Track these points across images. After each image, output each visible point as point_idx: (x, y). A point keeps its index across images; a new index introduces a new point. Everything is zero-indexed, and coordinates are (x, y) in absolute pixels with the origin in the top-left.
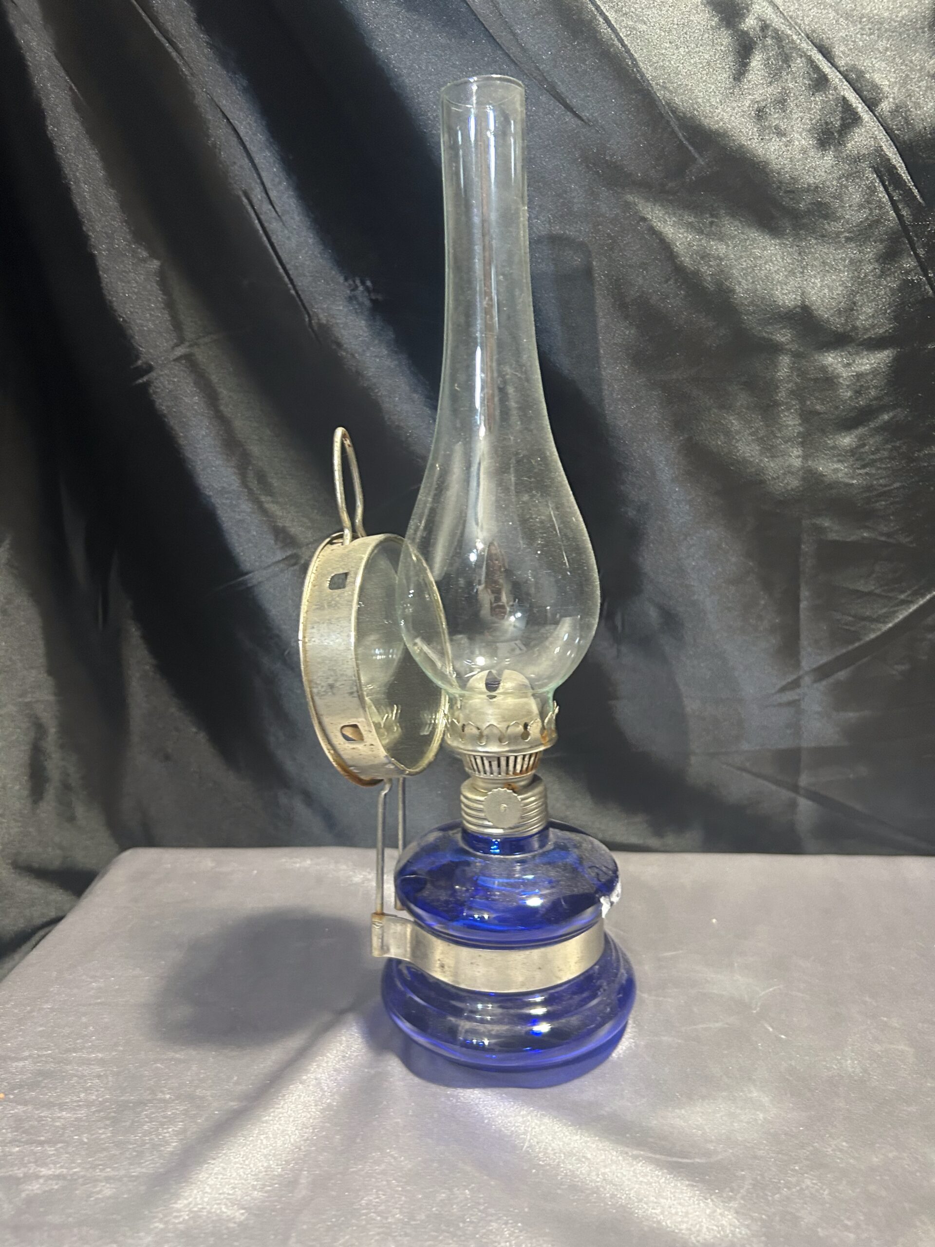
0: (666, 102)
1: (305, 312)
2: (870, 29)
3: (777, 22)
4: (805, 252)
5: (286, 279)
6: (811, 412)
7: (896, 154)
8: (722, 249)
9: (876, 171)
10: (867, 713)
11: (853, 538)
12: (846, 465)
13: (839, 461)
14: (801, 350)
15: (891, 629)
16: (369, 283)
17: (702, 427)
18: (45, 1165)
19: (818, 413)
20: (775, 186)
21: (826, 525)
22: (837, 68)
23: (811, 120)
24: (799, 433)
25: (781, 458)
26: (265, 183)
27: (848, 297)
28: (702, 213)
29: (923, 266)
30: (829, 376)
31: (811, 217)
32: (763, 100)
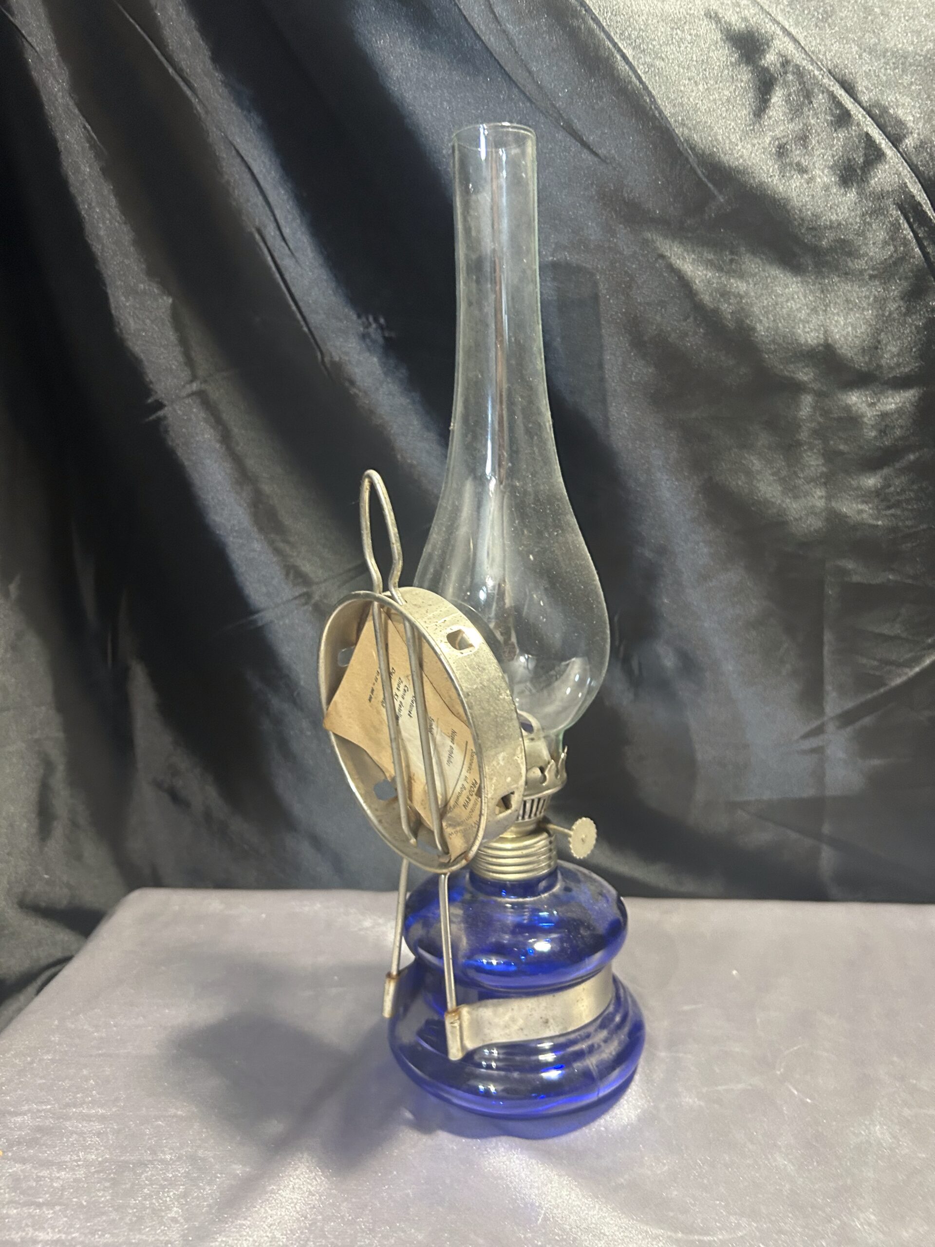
0: (685, 140)
1: (317, 349)
2: (894, 63)
3: (798, 58)
4: (827, 290)
5: (299, 316)
6: (834, 452)
7: (920, 191)
8: (742, 286)
9: (900, 207)
10: (892, 760)
11: (878, 581)
12: (870, 505)
13: (863, 502)
14: (825, 389)
15: (918, 675)
16: (381, 321)
17: (722, 466)
18: (42, 1228)
19: (841, 453)
20: (796, 223)
21: (850, 567)
22: (860, 104)
23: (833, 156)
24: (822, 473)
25: (803, 499)
26: (279, 220)
27: (872, 335)
28: (721, 250)
30: (853, 415)
31: (833, 255)
32: (784, 137)
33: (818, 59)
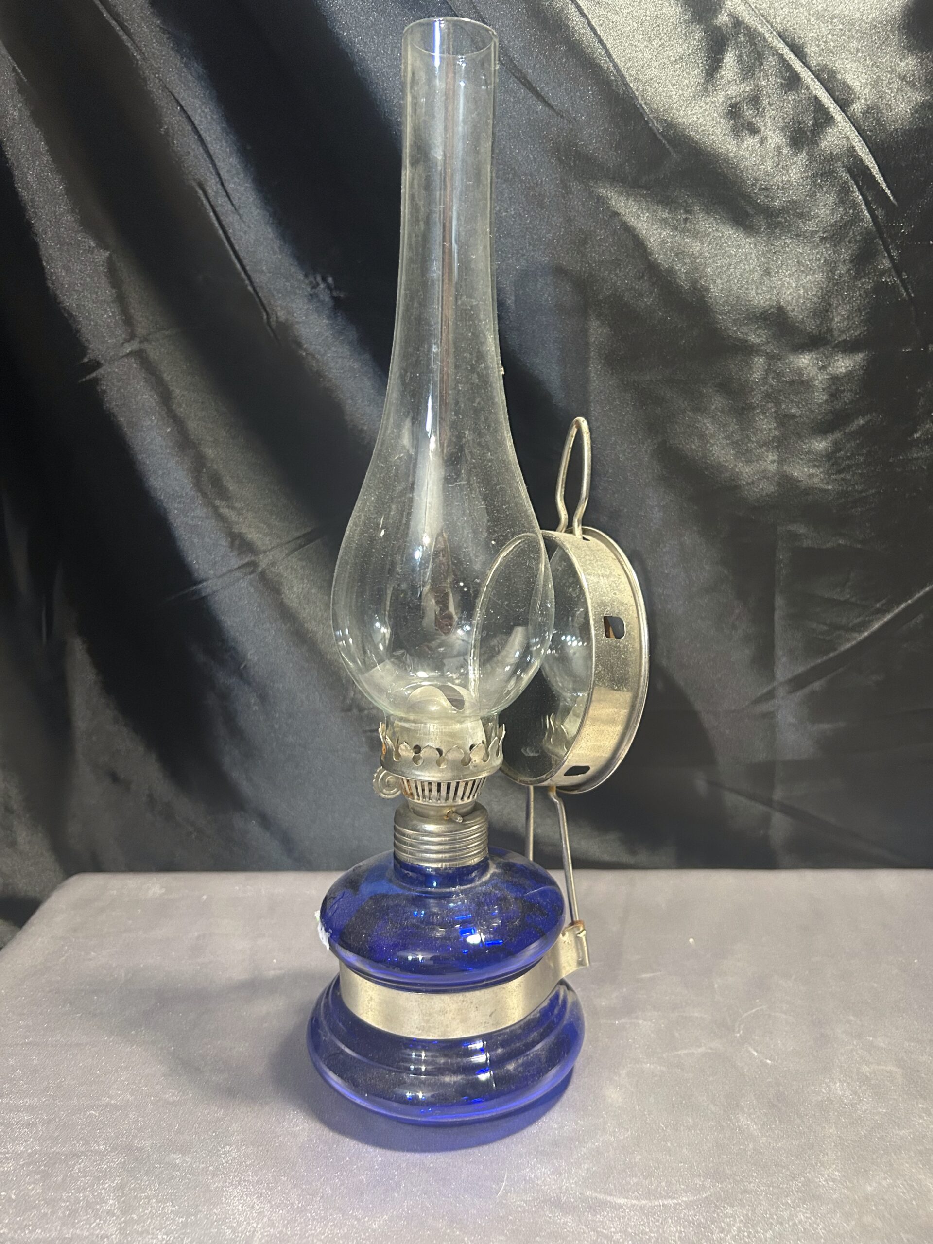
1: (263, 310)
2: (841, 30)
3: (750, 19)
4: (780, 251)
5: (243, 275)
6: (785, 416)
7: (868, 155)
8: (697, 246)
9: (849, 171)
10: (841, 724)
11: (829, 545)
12: (821, 470)
13: (815, 466)
14: (776, 351)
15: (866, 639)
16: (330, 280)
17: (676, 430)
19: (793, 417)
20: (749, 183)
21: (801, 531)
22: (809, 68)
23: (784, 119)
24: (774, 437)
25: (755, 463)
26: (222, 174)
27: (823, 298)
28: (676, 209)
29: (897, 269)
30: (805, 377)
31: (786, 216)
32: (736, 97)
33: (768, 22)
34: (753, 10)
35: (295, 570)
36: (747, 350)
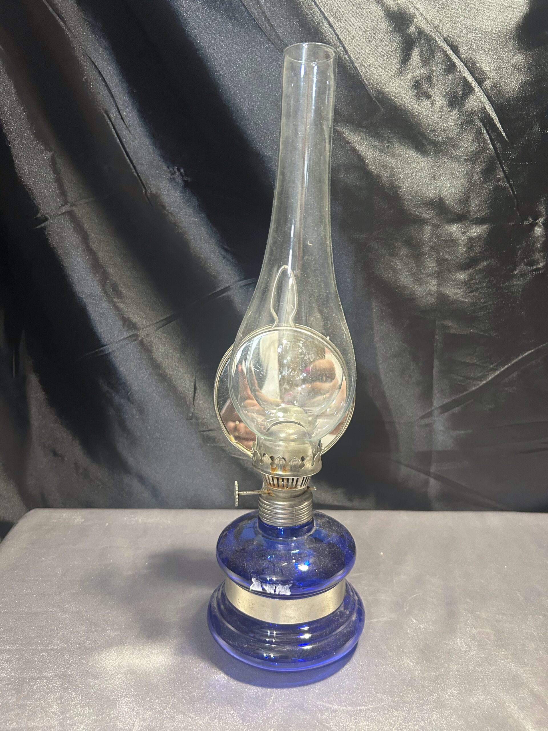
1: (143, 187)
2: (480, 37)
3: (427, 30)
4: (441, 166)
5: (131, 166)
6: (442, 259)
7: (493, 112)
8: (394, 162)
9: (482, 121)
10: (470, 431)
11: (465, 333)
12: (462, 290)
13: (458, 288)
14: (438, 223)
15: (485, 385)
16: (182, 171)
17: (380, 266)
19: (447, 260)
20: (425, 127)
21: (450, 325)
22: (461, 60)
23: (445, 90)
24: (436, 271)
25: (424, 286)
26: (119, 106)
27: (465, 194)
28: (382, 140)
29: (507, 177)
30: (454, 238)
31: (445, 146)
32: (418, 76)
33: (438, 31)
34: (430, 24)
35: (160, 339)
36: (421, 222)
